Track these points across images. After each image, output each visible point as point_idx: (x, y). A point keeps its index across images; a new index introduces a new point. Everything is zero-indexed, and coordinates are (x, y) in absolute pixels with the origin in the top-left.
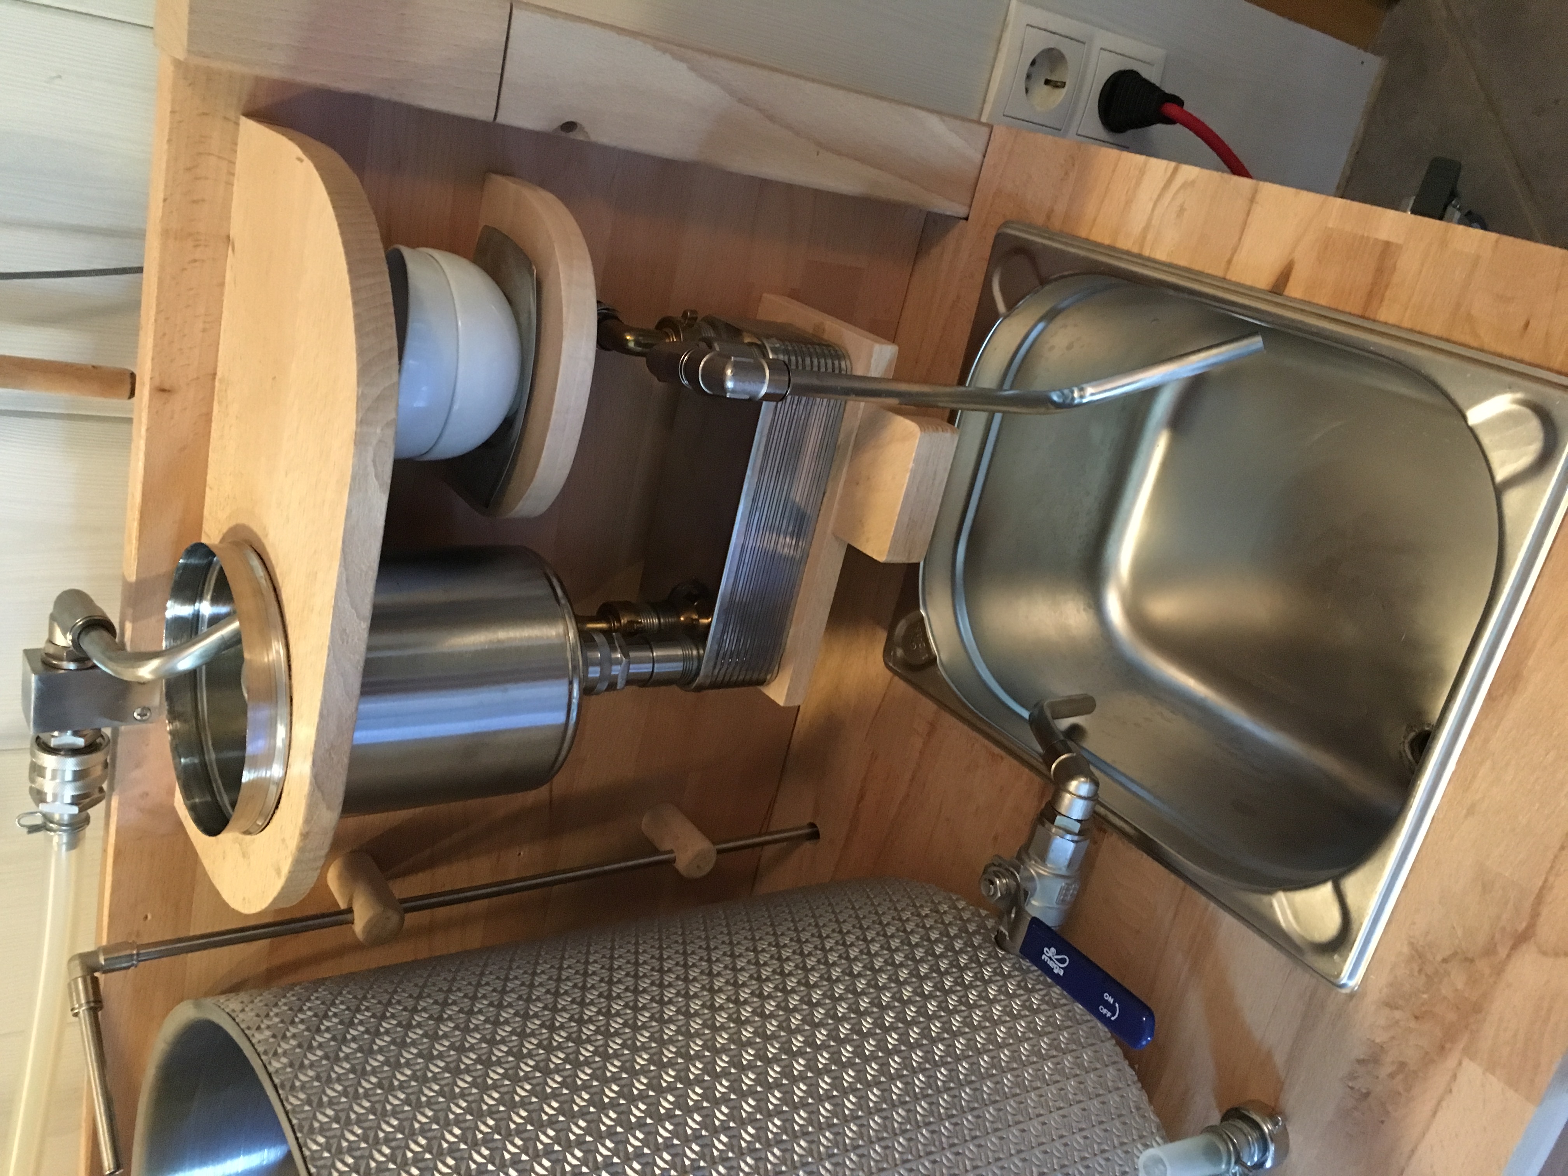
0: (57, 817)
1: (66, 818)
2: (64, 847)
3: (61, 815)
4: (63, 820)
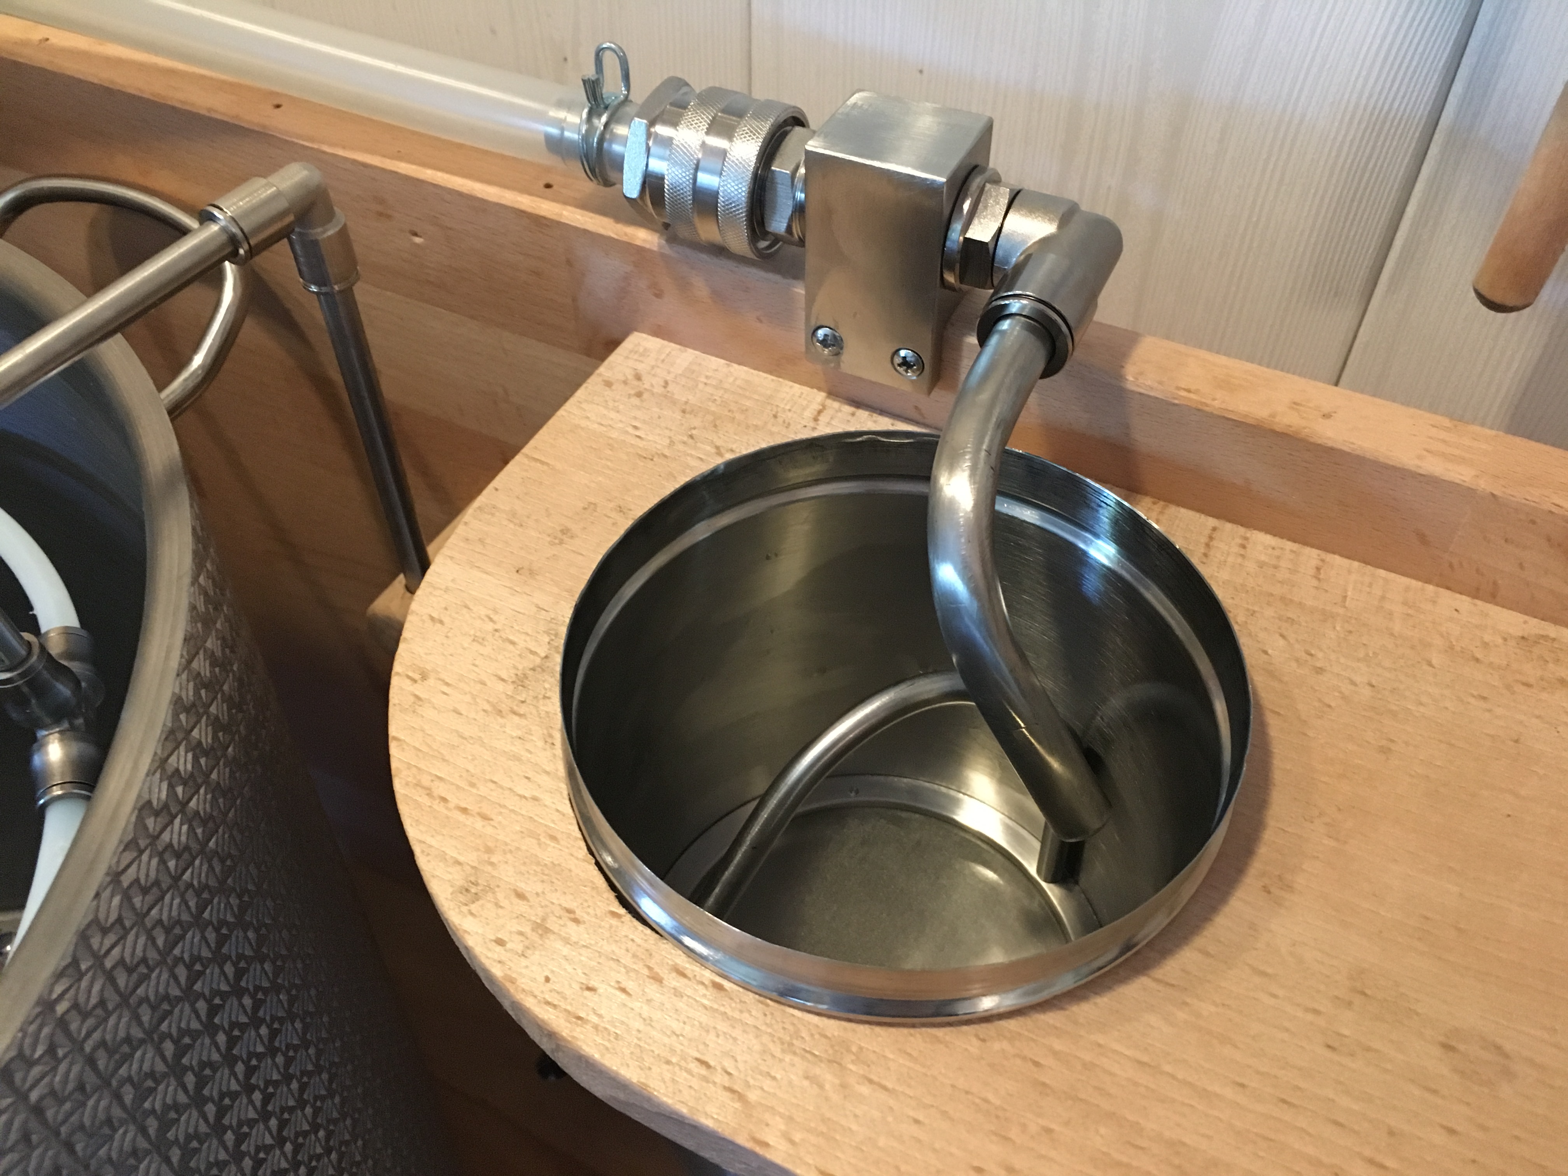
0: (620, 130)
1: (617, 148)
2: (554, 131)
3: (624, 141)
4: (611, 142)
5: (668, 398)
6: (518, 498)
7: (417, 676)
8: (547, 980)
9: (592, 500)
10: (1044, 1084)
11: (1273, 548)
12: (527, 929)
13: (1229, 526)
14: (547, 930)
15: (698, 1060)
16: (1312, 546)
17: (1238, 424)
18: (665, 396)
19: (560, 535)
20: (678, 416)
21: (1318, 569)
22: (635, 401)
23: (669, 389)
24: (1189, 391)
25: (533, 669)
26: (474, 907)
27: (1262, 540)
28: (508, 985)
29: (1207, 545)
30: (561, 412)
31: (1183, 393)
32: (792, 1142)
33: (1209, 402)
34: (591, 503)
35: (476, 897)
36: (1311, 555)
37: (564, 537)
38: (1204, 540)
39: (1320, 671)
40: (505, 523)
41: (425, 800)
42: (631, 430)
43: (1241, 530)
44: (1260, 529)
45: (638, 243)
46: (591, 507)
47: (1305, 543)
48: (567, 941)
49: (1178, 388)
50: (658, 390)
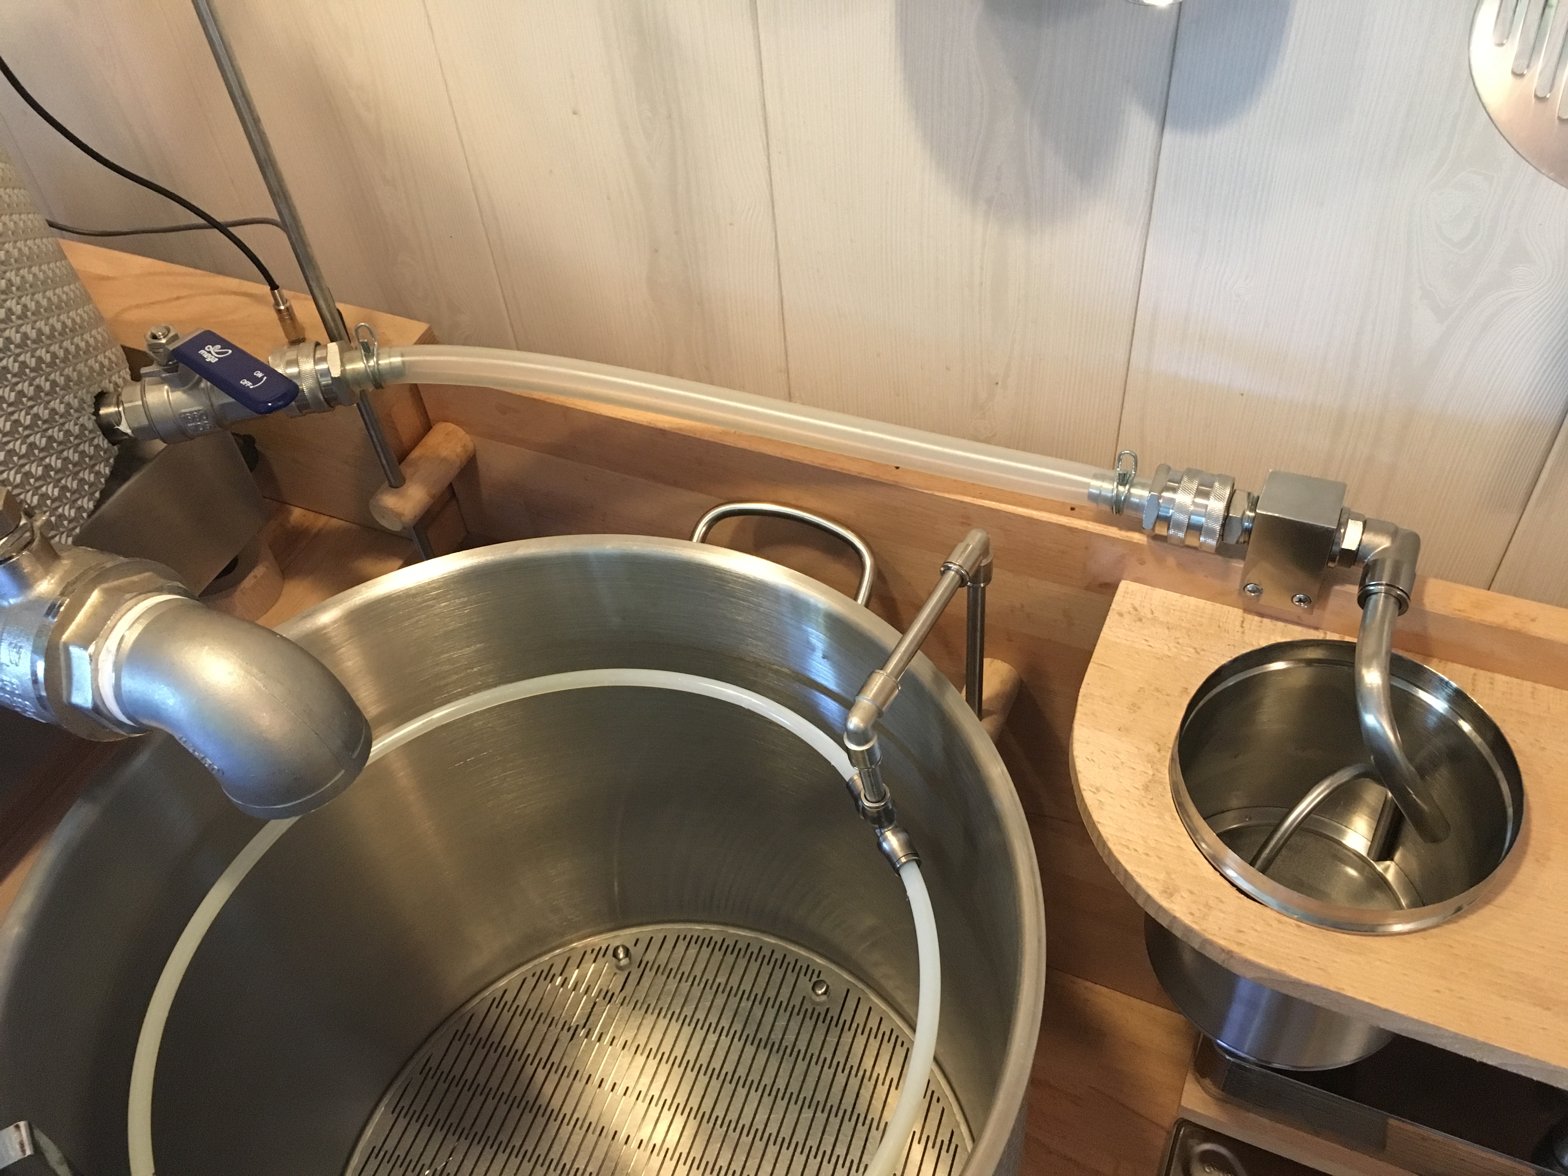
2: (1095, 492)
4: (1130, 497)
5: (1155, 620)
6: (1101, 688)
7: (1095, 790)
8: (1220, 928)
9: (1141, 686)
10: (1456, 955)
11: (1507, 683)
12: (1201, 907)
13: (1482, 672)
14: (1210, 907)
15: (1301, 957)
16: (1527, 680)
17: (1487, 627)
18: (1155, 619)
19: (1132, 707)
20: (1166, 631)
21: (1532, 693)
22: (1138, 623)
23: (1155, 615)
24: (1459, 610)
25: (1149, 782)
26: (1172, 899)
27: (1500, 678)
28: (1204, 933)
29: (1473, 684)
30: (1102, 635)
31: (1458, 612)
32: (1354, 987)
33: (1472, 616)
34: (1140, 688)
35: (1171, 895)
36: (1528, 685)
37: (1135, 708)
38: (1470, 681)
39: (1543, 749)
40: (1101, 703)
41: (1126, 851)
42: (1144, 642)
43: (1489, 674)
44: (1499, 673)
45: (1135, 541)
46: (1141, 689)
47: (1523, 679)
48: (1222, 911)
49: (1455, 610)
50: (1149, 616)
